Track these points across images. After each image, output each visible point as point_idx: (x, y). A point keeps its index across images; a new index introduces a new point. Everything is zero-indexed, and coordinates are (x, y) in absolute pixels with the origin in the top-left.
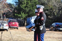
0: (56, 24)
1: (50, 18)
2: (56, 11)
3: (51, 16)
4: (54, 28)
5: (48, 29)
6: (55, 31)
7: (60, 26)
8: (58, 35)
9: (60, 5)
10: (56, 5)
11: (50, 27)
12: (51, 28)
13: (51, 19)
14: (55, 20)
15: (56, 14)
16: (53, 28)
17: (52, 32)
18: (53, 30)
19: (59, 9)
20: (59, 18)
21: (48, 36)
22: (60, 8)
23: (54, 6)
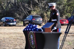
0: (6, 19)
2: (4, 5)
4: (4, 23)
6: (5, 26)
7: (10, 21)
8: (9, 31)
16: (2, 23)
18: (3, 25)
22: (9, 1)
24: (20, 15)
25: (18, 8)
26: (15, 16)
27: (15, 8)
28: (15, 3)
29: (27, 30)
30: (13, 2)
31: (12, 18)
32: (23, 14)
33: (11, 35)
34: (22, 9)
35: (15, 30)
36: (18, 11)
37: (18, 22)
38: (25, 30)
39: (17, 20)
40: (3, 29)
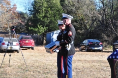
0: (89, 42)
1: (81, 32)
2: (88, 23)
3: (81, 30)
4: (86, 47)
5: (78, 49)
6: (88, 51)
7: (95, 44)
8: (92, 57)
9: (94, 13)
10: (88, 13)
11: (80, 46)
12: (82, 47)
13: (82, 35)
14: (87, 35)
15: (88, 27)
16: (84, 47)
17: (83, 53)
18: (85, 50)
19: (93, 20)
20: (93, 32)
21: (78, 58)
22: (94, 18)
23: (86, 15)
24: (108, 36)
25: (107, 26)
26: (102, 38)
27: (103, 27)
28: (103, 21)
29: (114, 57)
30: (101, 19)
31: (97, 41)
32: (113, 35)
33: (94, 64)
34: (112, 29)
35: (100, 57)
36: (107, 31)
37: (106, 46)
38: (111, 57)
39: (105, 44)
40: (84, 55)
